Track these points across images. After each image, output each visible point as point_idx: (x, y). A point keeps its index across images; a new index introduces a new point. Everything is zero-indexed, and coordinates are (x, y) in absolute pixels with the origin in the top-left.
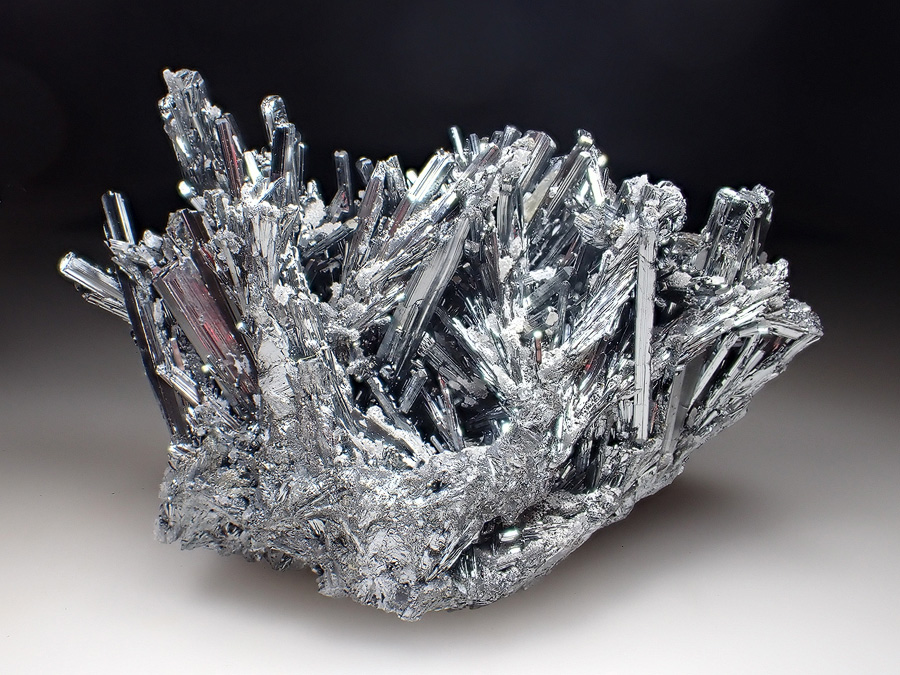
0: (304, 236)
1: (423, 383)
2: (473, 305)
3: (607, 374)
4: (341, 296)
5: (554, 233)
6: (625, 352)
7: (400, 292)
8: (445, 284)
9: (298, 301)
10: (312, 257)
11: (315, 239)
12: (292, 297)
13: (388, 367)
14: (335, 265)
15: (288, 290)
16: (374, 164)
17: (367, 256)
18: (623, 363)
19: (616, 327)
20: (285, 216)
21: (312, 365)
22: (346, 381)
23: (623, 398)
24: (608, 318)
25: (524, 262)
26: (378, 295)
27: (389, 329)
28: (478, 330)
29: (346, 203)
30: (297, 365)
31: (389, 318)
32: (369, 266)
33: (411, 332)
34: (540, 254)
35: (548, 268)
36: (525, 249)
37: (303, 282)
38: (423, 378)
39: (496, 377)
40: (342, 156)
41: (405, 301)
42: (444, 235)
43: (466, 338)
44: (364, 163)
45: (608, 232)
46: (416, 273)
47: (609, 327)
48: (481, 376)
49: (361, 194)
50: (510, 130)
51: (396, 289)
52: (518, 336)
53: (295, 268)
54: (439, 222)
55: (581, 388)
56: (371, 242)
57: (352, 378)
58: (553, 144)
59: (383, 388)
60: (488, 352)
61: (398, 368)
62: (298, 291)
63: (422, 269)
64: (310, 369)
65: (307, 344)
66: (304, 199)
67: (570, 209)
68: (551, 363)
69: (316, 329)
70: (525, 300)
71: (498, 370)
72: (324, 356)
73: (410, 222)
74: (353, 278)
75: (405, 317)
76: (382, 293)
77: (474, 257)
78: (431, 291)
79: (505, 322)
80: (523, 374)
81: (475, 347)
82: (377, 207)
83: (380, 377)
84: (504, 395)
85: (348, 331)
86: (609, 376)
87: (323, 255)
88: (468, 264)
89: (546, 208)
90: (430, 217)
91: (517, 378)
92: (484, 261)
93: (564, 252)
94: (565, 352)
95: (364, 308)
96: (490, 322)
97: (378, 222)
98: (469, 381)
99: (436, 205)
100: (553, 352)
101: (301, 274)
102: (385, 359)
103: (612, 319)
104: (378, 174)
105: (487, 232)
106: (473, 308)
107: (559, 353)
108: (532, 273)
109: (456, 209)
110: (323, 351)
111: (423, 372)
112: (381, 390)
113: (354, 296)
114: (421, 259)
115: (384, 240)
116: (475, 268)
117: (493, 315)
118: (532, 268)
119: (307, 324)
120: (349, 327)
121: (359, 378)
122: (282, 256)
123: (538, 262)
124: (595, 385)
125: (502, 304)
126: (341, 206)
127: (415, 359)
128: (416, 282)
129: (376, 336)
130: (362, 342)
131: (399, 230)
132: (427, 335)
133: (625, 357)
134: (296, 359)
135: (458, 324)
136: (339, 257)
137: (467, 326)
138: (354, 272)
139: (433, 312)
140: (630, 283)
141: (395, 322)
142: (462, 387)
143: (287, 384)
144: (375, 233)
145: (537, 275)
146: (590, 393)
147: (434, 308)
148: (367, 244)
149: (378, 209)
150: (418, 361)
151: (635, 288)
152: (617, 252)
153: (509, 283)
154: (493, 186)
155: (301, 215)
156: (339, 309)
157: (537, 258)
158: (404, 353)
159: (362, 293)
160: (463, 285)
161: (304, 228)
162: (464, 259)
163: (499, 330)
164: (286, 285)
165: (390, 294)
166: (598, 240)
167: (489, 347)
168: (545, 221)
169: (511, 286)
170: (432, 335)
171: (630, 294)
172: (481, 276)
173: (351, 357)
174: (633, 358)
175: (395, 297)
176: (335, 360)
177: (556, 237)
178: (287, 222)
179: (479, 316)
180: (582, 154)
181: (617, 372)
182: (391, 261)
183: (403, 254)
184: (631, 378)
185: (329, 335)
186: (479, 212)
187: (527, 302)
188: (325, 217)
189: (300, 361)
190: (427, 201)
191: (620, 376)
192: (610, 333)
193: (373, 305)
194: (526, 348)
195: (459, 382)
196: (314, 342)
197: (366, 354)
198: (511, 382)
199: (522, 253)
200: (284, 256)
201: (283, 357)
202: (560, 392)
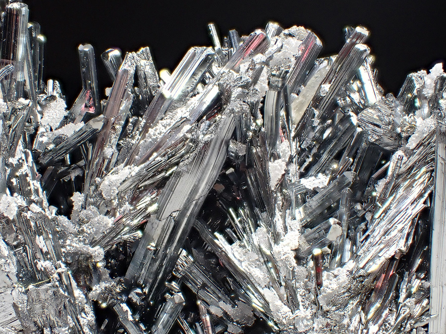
0: (41, 139)
1: (180, 309)
2: (238, 217)
3: (397, 297)
4: (84, 207)
5: (325, 136)
6: (418, 271)
7: (152, 202)
8: (206, 192)
9: (28, 215)
10: (51, 163)
11: (53, 142)
12: (21, 210)
13: (139, 291)
14: (77, 173)
15: (19, 200)
16: (123, 56)
17: (114, 160)
18: (416, 283)
19: (410, 242)
20: (14, 111)
21: (45, 291)
22: (88, 308)
23: (416, 326)
24: (401, 231)
25: (294, 168)
26: (127, 206)
27: (140, 246)
28: (244, 247)
29: (91, 102)
30: (27, 292)
31: (139, 234)
32: (116, 172)
33: (166, 248)
34: (311, 159)
35: (320, 175)
36: (294, 153)
37: (37, 191)
38: (180, 304)
39: (268, 303)
40: (86, 50)
41: (158, 212)
42: (205, 135)
43: (230, 255)
44: (110, 54)
45: (399, 130)
46: (172, 180)
47: (403, 241)
48: (248, 302)
49: (108, 91)
50: (273, 26)
51: (147, 199)
52: (293, 254)
53: (27, 175)
54: (198, 121)
55: (370, 316)
56: (118, 145)
57: (95, 305)
58: (319, 42)
59: (133, 315)
60: (258, 274)
61: (150, 291)
62: (31, 202)
63: (178, 175)
64: (43, 296)
65: (39, 266)
66: (42, 97)
67: (343, 108)
68: (334, 286)
69: (51, 248)
70: (297, 211)
71: (270, 295)
72: (61, 281)
73: (164, 122)
74: (97, 187)
75: (159, 231)
76: (131, 203)
77: (239, 161)
78: (189, 201)
79: (276, 238)
80: (300, 299)
81: (243, 267)
82: (125, 105)
83: (129, 303)
84: (276, 324)
85: (91, 250)
86: (401, 300)
87: (63, 161)
88: (231, 170)
89: (316, 107)
90: (187, 115)
91: (293, 303)
92: (250, 166)
93: (338, 157)
94: (351, 272)
95: (110, 221)
96: (260, 236)
97: (127, 122)
98: (233, 307)
99: (194, 102)
100: (336, 272)
101: (35, 182)
102: (136, 282)
103: (406, 232)
104: (128, 66)
105: (255, 131)
106: (237, 221)
107: (343, 274)
108: (303, 181)
109: (218, 104)
110: (59, 275)
111: (179, 297)
112: (130, 318)
113: (98, 207)
114: (177, 164)
115: (134, 142)
116: (240, 174)
117: (263, 229)
118: (302, 175)
119: (40, 241)
120: (93, 243)
121: (104, 305)
122: (11, 160)
123: (308, 169)
124: (387, 311)
125: (273, 215)
126: (86, 106)
127: (170, 281)
128: (172, 190)
129: (125, 254)
130: (108, 262)
131: (151, 131)
132: (184, 253)
133: (417, 278)
134: (26, 284)
135: (220, 240)
136: (82, 163)
137: (231, 242)
138: (98, 179)
139: (191, 225)
140: (425, 189)
141: (147, 238)
142: (225, 313)
143: (14, 315)
144: (124, 134)
145: (309, 183)
146: (380, 322)
147: (193, 221)
148: (114, 147)
149: (126, 107)
150: (174, 283)
151: (431, 196)
152: (410, 153)
153: (281, 191)
154: (261, 78)
155: (39, 116)
156: (81, 222)
157: (306, 164)
158: (157, 274)
159: (108, 203)
160: (225, 195)
161: (41, 130)
162: (228, 164)
163: (270, 248)
164: (16, 194)
165: (141, 205)
166: (386, 140)
167: (259, 266)
168: (316, 122)
169: (283, 194)
170: (190, 252)
171: (425, 203)
172: (246, 184)
173: (94, 279)
174: (427, 278)
175: (146, 208)
176: (74, 284)
177: (329, 140)
178: (16, 118)
179: (244, 229)
180: (357, 46)
181: (409, 295)
182: (142, 166)
183: (156, 157)
184: (425, 302)
185: (67, 254)
186: (246, 107)
187: (299, 213)
188: (66, 117)
189: (31, 287)
190: (184, 99)
191: (413, 300)
192: (404, 249)
193: (121, 218)
194: (302, 268)
195: (221, 307)
196: (48, 264)
197: (112, 276)
198: (286, 309)
199: (291, 158)
200: (13, 161)
201: (9, 282)
202: (346, 321)
